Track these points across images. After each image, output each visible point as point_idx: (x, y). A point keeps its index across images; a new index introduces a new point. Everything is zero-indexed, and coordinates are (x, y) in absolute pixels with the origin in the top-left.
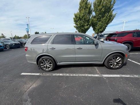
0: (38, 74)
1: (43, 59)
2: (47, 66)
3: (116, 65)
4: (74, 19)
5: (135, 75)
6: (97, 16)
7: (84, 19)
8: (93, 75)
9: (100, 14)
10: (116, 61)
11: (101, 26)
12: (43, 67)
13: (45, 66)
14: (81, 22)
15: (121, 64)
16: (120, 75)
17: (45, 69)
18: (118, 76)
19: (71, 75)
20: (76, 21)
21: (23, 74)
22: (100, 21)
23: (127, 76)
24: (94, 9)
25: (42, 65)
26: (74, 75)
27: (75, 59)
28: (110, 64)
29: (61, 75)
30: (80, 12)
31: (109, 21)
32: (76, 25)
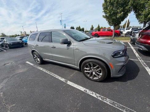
5: (108, 100)
8: (60, 78)
13: (37, 59)
15: (102, 76)
18: (82, 89)
19: (46, 72)
21: (27, 62)
27: (52, 57)
29: (41, 69)
32: (105, 13)
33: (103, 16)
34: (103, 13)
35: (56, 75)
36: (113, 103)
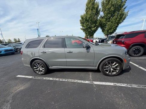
0: (31, 77)
1: (35, 62)
2: (39, 70)
3: (113, 71)
4: (80, 21)
5: (134, 85)
6: (106, 16)
7: (91, 20)
8: (83, 82)
9: (109, 14)
10: (113, 67)
11: (110, 27)
12: (36, 70)
13: (38, 69)
14: (87, 23)
15: (119, 70)
16: (115, 83)
17: (38, 72)
18: (112, 84)
19: (60, 80)
20: (82, 23)
21: (18, 76)
22: (109, 21)
23: (123, 85)
24: (102, 9)
25: (35, 69)
26: (64, 80)
27: (66, 63)
28: (105, 69)
29: (51, 79)
30: (87, 13)
31: (119, 20)
32: (83, 27)
33: (81, 29)
35: (76, 80)
36: (138, 86)
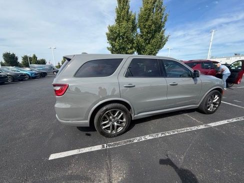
4: (107, 34)
9: (149, 33)
22: (149, 43)
24: (138, 24)
34: (108, 44)
